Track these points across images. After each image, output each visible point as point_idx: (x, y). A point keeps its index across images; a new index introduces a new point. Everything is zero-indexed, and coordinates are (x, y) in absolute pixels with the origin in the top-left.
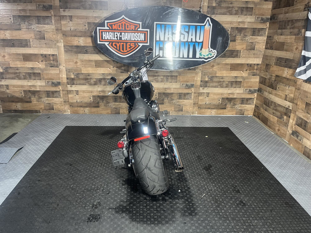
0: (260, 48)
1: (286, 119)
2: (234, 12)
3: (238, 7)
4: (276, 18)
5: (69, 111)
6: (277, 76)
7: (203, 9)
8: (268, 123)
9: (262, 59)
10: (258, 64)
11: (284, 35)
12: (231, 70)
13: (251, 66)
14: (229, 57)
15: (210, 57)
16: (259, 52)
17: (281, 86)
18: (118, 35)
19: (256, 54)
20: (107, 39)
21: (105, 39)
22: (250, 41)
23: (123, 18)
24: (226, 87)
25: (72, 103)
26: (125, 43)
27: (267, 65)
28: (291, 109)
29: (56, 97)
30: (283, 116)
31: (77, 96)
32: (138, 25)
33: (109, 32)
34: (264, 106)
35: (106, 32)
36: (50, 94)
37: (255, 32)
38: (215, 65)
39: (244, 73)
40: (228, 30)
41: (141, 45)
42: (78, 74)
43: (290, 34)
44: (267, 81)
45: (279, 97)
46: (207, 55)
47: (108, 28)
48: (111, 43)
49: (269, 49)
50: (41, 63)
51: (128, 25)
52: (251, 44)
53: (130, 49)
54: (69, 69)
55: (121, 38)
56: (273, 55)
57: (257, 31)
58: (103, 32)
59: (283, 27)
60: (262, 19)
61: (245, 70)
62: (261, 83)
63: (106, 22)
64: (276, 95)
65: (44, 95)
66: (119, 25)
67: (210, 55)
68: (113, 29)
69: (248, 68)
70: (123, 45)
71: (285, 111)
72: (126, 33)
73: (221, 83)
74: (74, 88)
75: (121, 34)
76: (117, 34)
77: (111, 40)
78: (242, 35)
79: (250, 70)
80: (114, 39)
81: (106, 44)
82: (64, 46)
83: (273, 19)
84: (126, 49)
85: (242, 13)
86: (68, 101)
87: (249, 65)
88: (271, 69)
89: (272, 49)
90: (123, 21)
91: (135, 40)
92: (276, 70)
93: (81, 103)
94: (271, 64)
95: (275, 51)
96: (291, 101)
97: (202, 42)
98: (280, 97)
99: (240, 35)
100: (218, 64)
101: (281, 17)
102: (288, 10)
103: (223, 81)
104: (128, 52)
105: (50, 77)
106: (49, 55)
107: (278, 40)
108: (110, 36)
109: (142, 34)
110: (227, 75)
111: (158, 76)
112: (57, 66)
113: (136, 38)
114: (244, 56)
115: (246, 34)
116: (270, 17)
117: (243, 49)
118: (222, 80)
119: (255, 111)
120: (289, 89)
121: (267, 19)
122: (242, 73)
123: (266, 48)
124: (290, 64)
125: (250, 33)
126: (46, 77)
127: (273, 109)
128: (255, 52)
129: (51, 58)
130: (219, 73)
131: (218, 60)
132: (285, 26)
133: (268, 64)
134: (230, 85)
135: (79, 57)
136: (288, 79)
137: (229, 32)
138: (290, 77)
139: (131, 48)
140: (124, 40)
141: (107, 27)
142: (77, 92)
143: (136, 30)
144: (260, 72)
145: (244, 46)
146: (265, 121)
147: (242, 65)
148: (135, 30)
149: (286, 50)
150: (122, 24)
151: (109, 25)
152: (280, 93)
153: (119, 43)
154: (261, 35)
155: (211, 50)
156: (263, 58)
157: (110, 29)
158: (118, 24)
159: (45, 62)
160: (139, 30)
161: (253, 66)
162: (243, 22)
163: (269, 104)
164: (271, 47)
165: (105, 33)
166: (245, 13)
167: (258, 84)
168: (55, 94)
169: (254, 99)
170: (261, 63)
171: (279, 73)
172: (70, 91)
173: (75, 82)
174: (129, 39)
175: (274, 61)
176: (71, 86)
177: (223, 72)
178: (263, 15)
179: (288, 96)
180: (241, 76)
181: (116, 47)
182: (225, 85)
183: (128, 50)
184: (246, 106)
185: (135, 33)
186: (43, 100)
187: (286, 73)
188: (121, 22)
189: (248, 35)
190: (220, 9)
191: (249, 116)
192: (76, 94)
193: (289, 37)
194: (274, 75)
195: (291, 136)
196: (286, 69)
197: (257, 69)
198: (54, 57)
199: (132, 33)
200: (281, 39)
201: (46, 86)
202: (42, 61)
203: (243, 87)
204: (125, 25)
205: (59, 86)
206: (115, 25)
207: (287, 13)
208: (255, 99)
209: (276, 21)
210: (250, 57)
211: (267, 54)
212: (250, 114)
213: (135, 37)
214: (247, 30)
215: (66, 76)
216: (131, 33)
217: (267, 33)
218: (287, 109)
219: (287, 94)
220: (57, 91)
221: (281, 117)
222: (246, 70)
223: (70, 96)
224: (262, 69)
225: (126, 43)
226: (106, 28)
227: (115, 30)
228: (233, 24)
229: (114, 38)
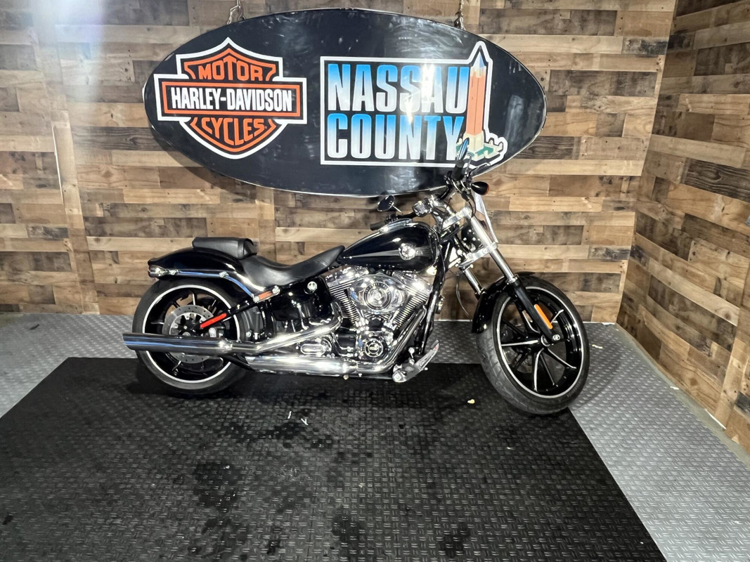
0: (638, 131)
1: (719, 354)
2: (561, 26)
3: (571, 11)
4: (686, 41)
5: (96, 306)
6: (688, 217)
7: (466, 18)
8: (662, 355)
9: (642, 162)
10: (631, 178)
11: (711, 93)
12: (551, 195)
13: (610, 182)
14: (544, 158)
15: (488, 157)
16: (635, 142)
17: (701, 249)
18: (217, 95)
19: (627, 149)
20: (184, 107)
21: (177, 109)
22: (608, 111)
23: (229, 46)
24: (539, 242)
25: (103, 285)
26: (236, 121)
27: (659, 181)
28: (736, 325)
29: (59, 269)
30: (708, 341)
31: (115, 266)
32: (273, 66)
33: (188, 88)
34: (650, 300)
35: (181, 88)
36: (41, 261)
37: (624, 83)
38: (504, 179)
39: (589, 202)
40: (542, 79)
41: (284, 123)
42: (115, 206)
43: (735, 89)
44: (659, 227)
45: (694, 283)
46: (480, 153)
47: (186, 77)
48: (196, 119)
49: (663, 134)
50: (11, 176)
51: (242, 68)
52: (610, 119)
53: (251, 136)
54: (89, 194)
55: (223, 105)
56: (678, 153)
57: (628, 83)
58: (173, 89)
59: (711, 67)
60: (644, 46)
61: (593, 193)
62: (640, 233)
63: (179, 57)
64: (686, 274)
65: (26, 264)
66: (218, 68)
67: (486, 152)
68: (201, 78)
69: (603, 188)
70: (231, 126)
71: (713, 326)
72: (239, 91)
73: (523, 231)
74: (106, 245)
75: (223, 94)
76: (211, 94)
77: (195, 109)
78: (584, 92)
79: (607, 195)
80: (203, 107)
81: (183, 121)
82: (72, 129)
83: (678, 44)
84: (241, 137)
85: (583, 29)
86: (93, 281)
87: (605, 179)
88: (671, 194)
89: (675, 135)
90: (229, 54)
91: (265, 110)
92: (685, 199)
93: (128, 284)
94: (671, 178)
95: (684, 140)
96: (735, 299)
97: (465, 114)
98: (701, 283)
99: (578, 93)
100: (515, 177)
101: (704, 36)
102: (728, 12)
103: (530, 227)
104: (245, 143)
105: (38, 213)
106: (33, 154)
107: (693, 108)
108: (193, 99)
109: (285, 92)
110: (542, 208)
111: (341, 210)
112: (56, 186)
113: (267, 104)
114: (591, 153)
115: (596, 90)
116: (667, 39)
117: (586, 132)
118: (525, 223)
119: (622, 312)
120: (731, 260)
121: (661, 45)
122: (586, 202)
123: (657, 131)
124: (732, 183)
125: (607, 86)
126: (27, 216)
127: (677, 316)
128: (623, 141)
129: (39, 163)
130: (517, 202)
131: (515, 165)
132: (716, 63)
133: (663, 180)
134: (548, 236)
135: (114, 159)
136: (725, 230)
137: (545, 85)
138: (733, 226)
139: (256, 133)
140: (235, 110)
141: (184, 72)
142: (115, 256)
143: (267, 79)
144: (638, 200)
145: (591, 126)
146: (653, 345)
147: (584, 179)
148: (264, 82)
149: (720, 140)
150: (226, 65)
151: (189, 67)
152: (698, 269)
153: (220, 119)
154: (642, 94)
155: (492, 139)
156: (646, 160)
157: (191, 80)
158: (215, 65)
159: (21, 175)
160: (275, 79)
161: (616, 182)
162: (587, 56)
163: (663, 297)
164: (671, 128)
165: (178, 89)
166: (591, 27)
167: (631, 234)
168: (55, 260)
169: (619, 275)
170: (639, 174)
171: (698, 210)
172: (96, 253)
173: (107, 228)
174: (248, 108)
175: (681, 170)
176: (97, 240)
177: (528, 199)
178: (648, 33)
179: (724, 282)
180: (583, 212)
181: (210, 131)
182: (535, 238)
183: (247, 137)
184: (596, 297)
185: (264, 89)
186: (23, 276)
187: (717, 209)
188: (221, 59)
189: (603, 91)
190: (518, 16)
191: (605, 324)
192: (111, 262)
193: (729, 98)
194: (680, 213)
195: (735, 408)
196: (719, 196)
197: (628, 192)
198: (48, 160)
199: (256, 89)
200: (704, 105)
201: (29, 240)
202: (14, 172)
203: (588, 242)
204: (234, 66)
205: (66, 239)
206: (204, 66)
207: (727, 23)
208: (623, 277)
209: (689, 49)
210: (607, 158)
211: (656, 149)
212: (607, 317)
213: (266, 101)
214: (600, 79)
215: (81, 213)
216: (254, 91)
217: (658, 87)
218: (720, 321)
219: (722, 276)
220: (60, 253)
221: (701, 345)
222: (597, 195)
223: (96, 266)
224: (643, 193)
225: (241, 118)
226: (180, 76)
227: (205, 80)
228: (555, 61)
229: (205, 103)
